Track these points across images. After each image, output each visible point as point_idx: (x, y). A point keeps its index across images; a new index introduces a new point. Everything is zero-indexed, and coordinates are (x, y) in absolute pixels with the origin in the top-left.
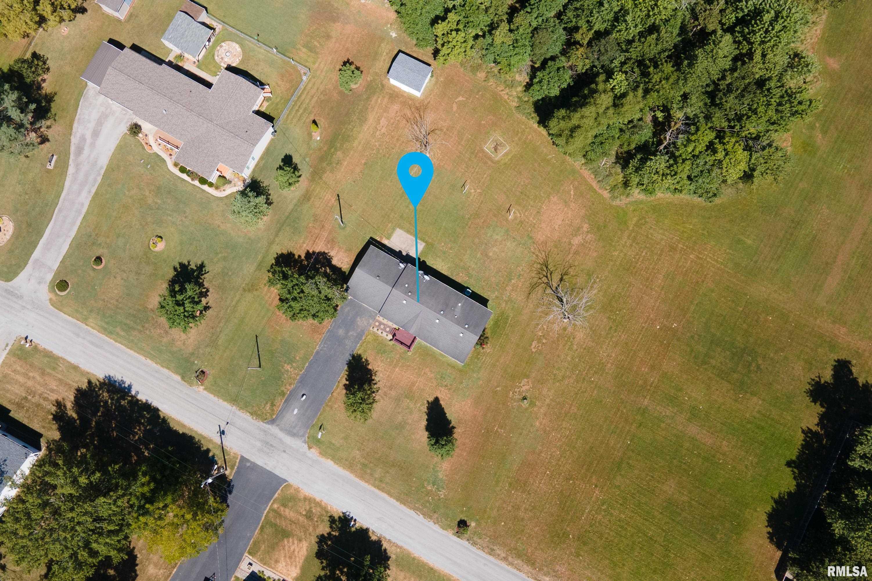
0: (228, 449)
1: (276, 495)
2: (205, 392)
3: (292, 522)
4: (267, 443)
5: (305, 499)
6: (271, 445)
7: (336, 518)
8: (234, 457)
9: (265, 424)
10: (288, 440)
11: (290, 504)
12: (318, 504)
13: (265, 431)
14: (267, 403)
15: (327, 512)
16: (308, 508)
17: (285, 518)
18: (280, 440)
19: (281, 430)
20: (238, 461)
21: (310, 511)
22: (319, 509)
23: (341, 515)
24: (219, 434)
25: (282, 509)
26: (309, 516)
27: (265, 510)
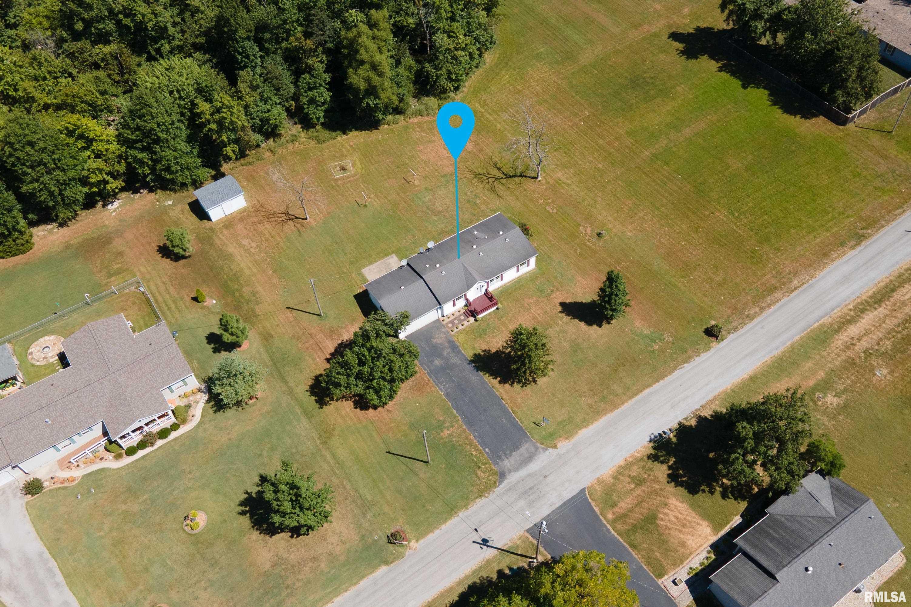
0: (510, 544)
1: (596, 509)
2: (421, 542)
3: (639, 504)
4: (526, 492)
5: (615, 478)
6: (530, 488)
7: (653, 452)
8: (524, 542)
9: (501, 486)
10: (534, 467)
11: (615, 498)
12: (628, 465)
13: (510, 489)
14: (476, 474)
15: (642, 459)
16: (628, 480)
17: (631, 510)
18: (529, 475)
19: (517, 469)
20: (531, 539)
21: (633, 478)
22: (635, 468)
23: (651, 444)
24: (485, 547)
25: (616, 509)
26: (639, 482)
27: (608, 530)
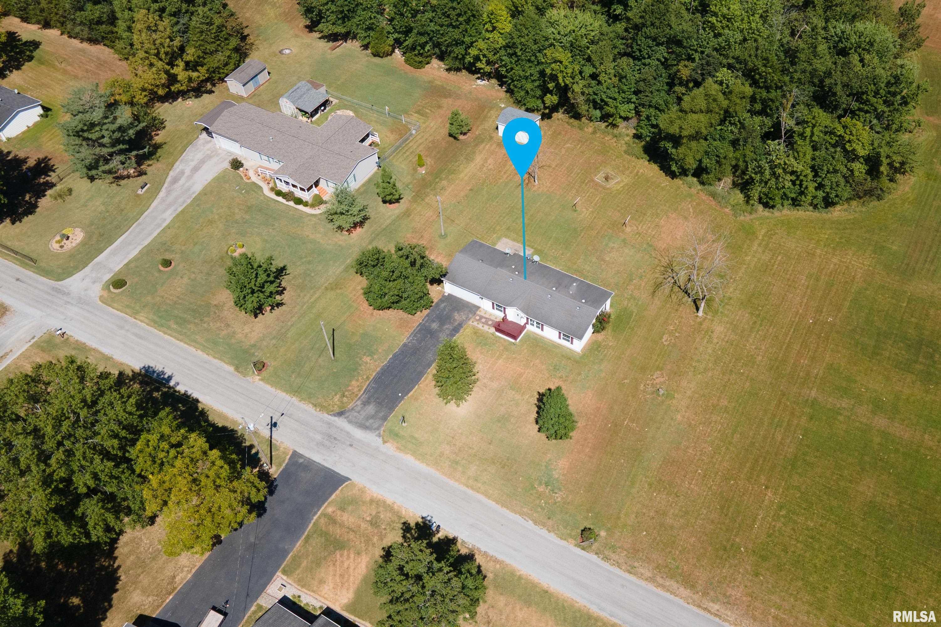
0: (278, 444)
1: (333, 496)
2: (261, 383)
3: (350, 529)
4: (330, 436)
5: (372, 501)
6: (335, 438)
7: (413, 524)
8: (284, 453)
9: (330, 417)
10: (358, 433)
11: (350, 508)
12: (389, 508)
13: (329, 424)
14: (336, 395)
15: (400, 517)
16: (374, 513)
17: (342, 525)
18: (348, 433)
19: (350, 422)
20: (288, 457)
21: (377, 516)
22: (389, 515)
23: (420, 520)
24: (269, 426)
25: (339, 513)
26: (374, 523)
27: (315, 513)
